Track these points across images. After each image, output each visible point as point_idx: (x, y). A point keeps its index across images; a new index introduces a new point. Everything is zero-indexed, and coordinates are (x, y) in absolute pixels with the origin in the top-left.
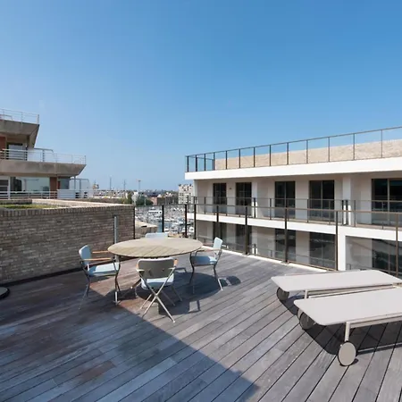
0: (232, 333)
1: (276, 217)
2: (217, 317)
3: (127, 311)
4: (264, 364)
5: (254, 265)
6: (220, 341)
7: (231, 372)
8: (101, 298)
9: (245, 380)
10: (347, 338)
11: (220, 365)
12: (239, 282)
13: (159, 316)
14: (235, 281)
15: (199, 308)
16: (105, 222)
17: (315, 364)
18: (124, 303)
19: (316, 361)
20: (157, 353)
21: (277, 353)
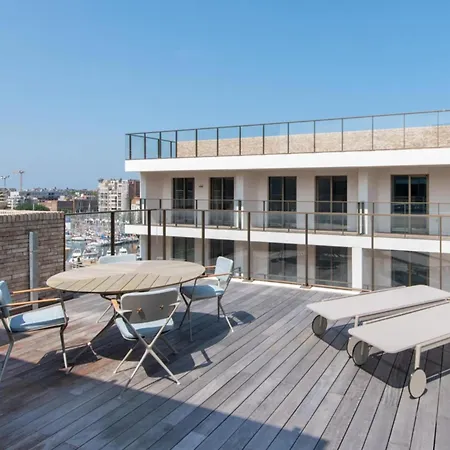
0: (269, 385)
1: (269, 226)
2: (239, 367)
3: (92, 380)
4: (324, 415)
5: (264, 293)
6: (257, 397)
7: (286, 431)
8: (33, 367)
9: (308, 438)
10: (417, 365)
11: (269, 427)
12: (253, 319)
13: (150, 380)
14: (246, 317)
15: (208, 359)
16: (11, 242)
17: (383, 402)
18: (79, 370)
19: (384, 399)
20: (169, 429)
21: (335, 399)
